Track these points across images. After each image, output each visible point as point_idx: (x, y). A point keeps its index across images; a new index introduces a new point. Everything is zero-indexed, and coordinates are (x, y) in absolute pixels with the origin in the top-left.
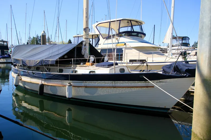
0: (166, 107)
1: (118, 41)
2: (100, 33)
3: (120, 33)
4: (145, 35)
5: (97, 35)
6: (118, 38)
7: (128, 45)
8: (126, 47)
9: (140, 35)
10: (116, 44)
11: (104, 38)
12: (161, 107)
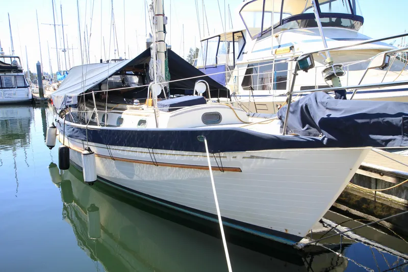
0: (289, 232)
1: (279, 41)
2: (246, 27)
3: (282, 22)
4: (361, 19)
5: (241, 32)
6: (280, 35)
7: (298, 49)
8: (294, 54)
9: (345, 22)
10: (274, 50)
11: (253, 38)
12: (274, 228)
